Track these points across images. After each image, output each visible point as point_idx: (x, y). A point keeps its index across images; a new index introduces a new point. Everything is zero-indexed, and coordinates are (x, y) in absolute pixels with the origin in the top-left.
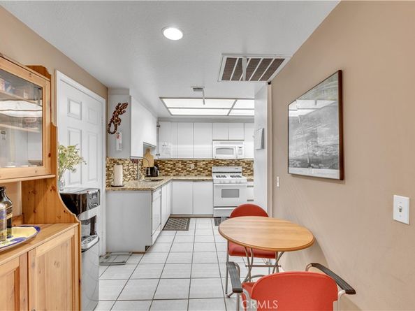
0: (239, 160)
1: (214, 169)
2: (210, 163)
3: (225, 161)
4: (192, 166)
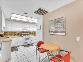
1: (22, 34)
2: (21, 32)
4: (16, 33)
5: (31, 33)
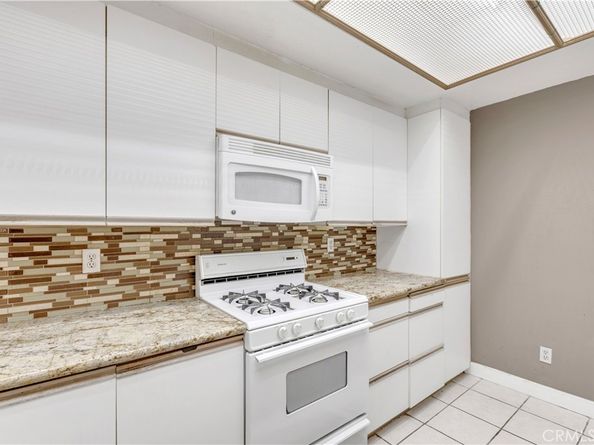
0: (290, 227)
2: (185, 239)
3: (246, 230)
4: (92, 259)
5: (330, 245)
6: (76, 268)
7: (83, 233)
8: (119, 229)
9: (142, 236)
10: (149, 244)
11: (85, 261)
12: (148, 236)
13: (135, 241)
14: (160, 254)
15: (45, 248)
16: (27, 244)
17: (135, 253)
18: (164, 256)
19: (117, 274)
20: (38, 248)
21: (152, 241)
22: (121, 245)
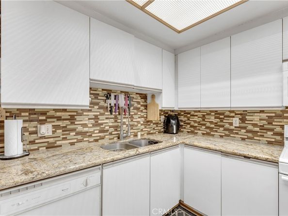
2: (279, 116)
6: (231, 124)
7: (233, 112)
8: (246, 111)
9: (256, 114)
10: (259, 117)
11: (234, 122)
12: (258, 114)
13: (252, 116)
14: (265, 122)
15: (223, 117)
16: (218, 115)
17: (252, 121)
18: (267, 123)
19: (245, 128)
20: (221, 117)
21: (260, 116)
22: (247, 117)
